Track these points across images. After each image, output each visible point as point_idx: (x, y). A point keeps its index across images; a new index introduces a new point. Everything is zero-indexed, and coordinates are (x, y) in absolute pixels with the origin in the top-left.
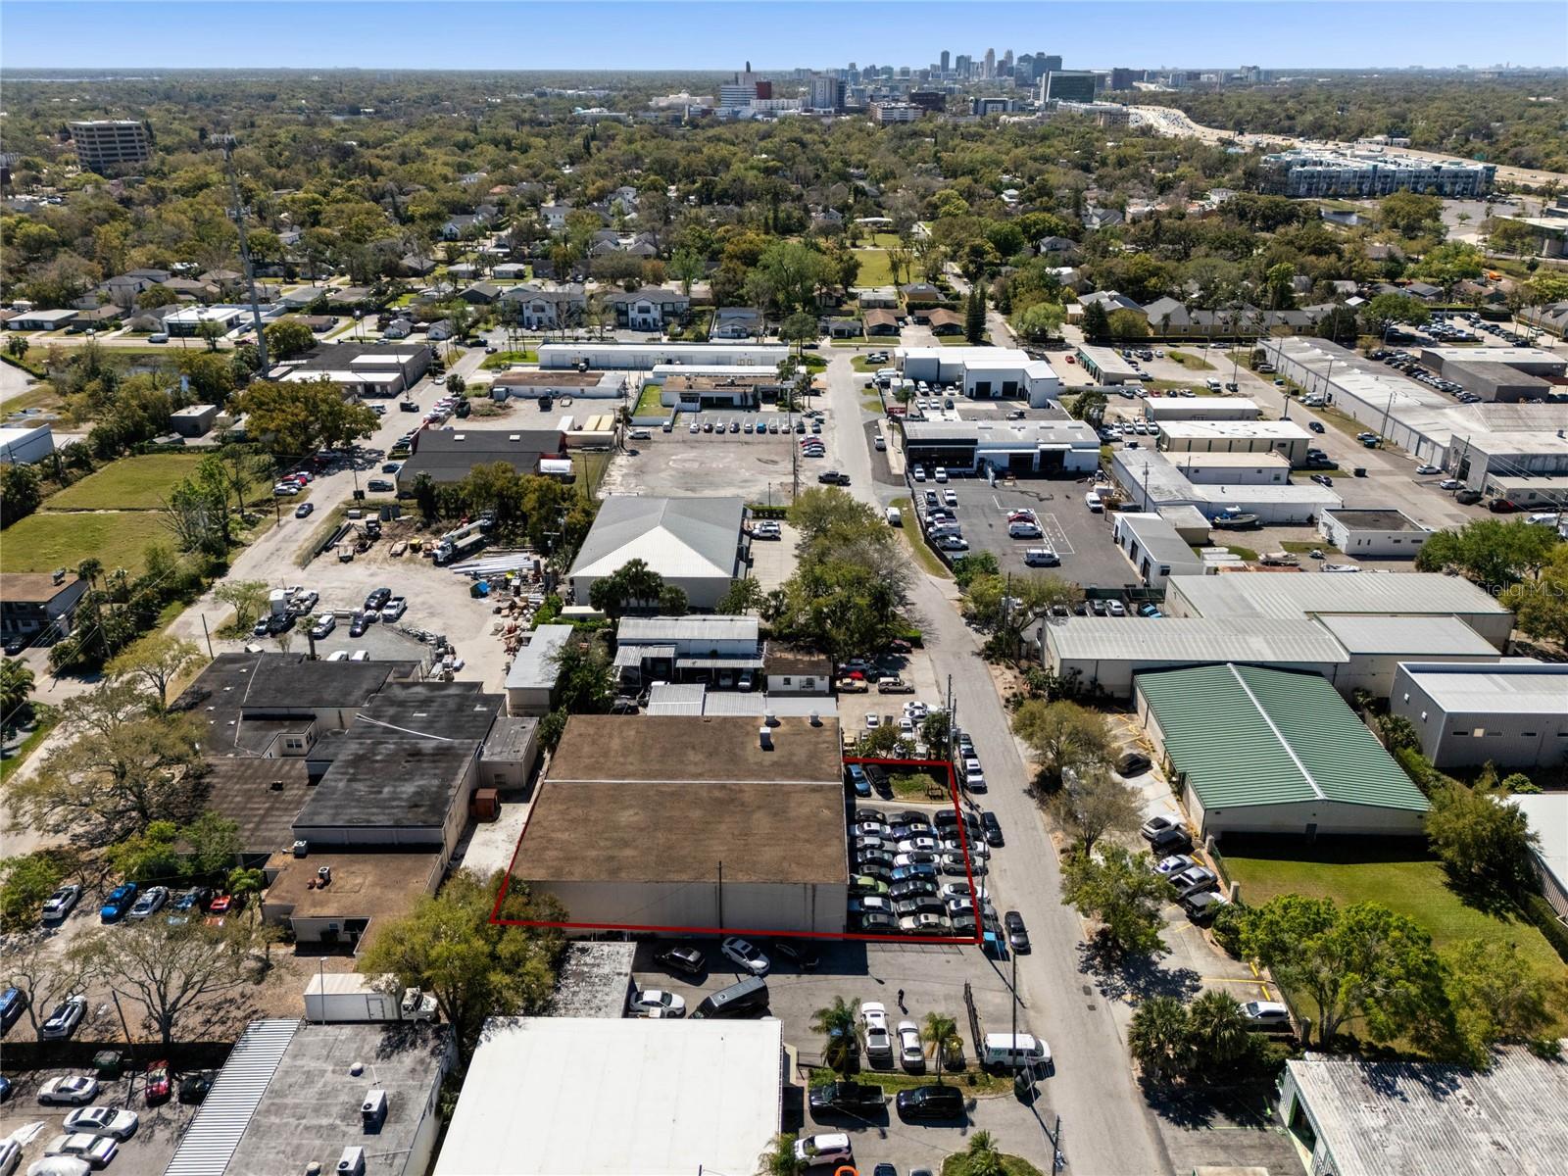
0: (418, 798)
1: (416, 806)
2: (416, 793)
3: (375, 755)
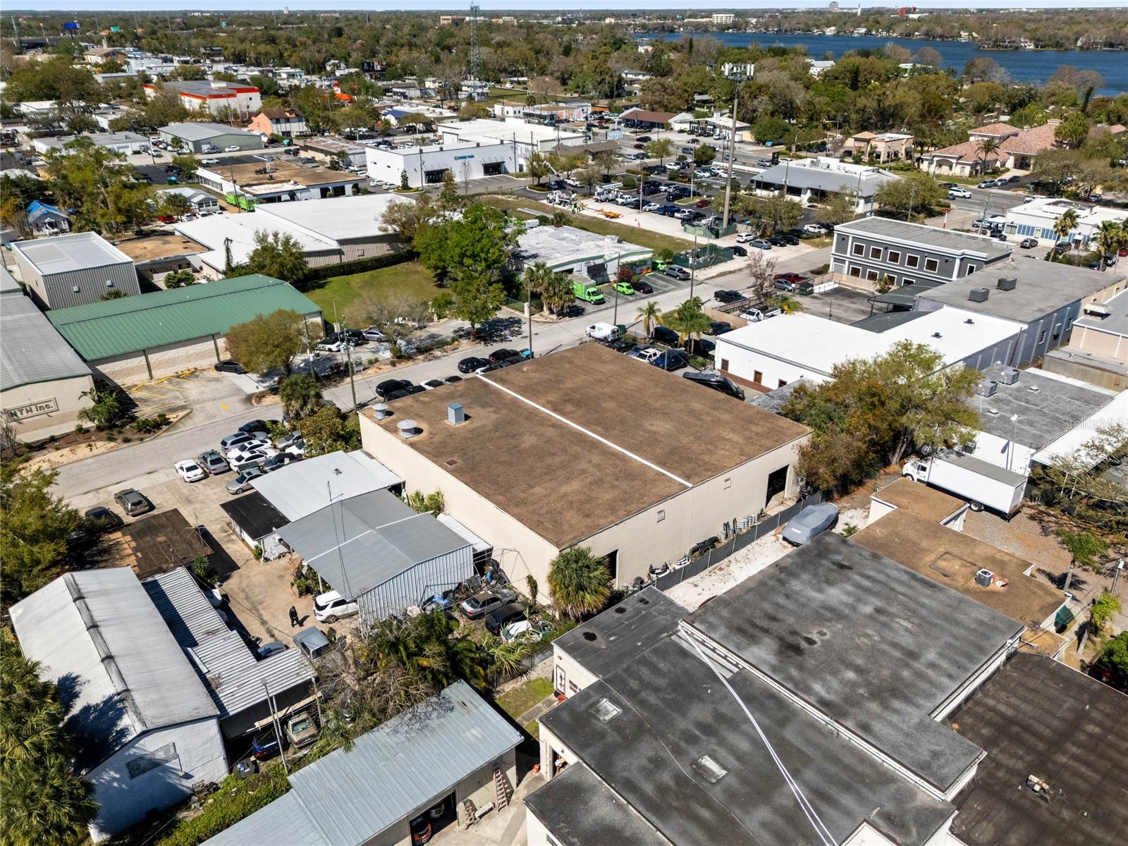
0: (834, 576)
1: (842, 567)
2: (830, 583)
3: (853, 685)
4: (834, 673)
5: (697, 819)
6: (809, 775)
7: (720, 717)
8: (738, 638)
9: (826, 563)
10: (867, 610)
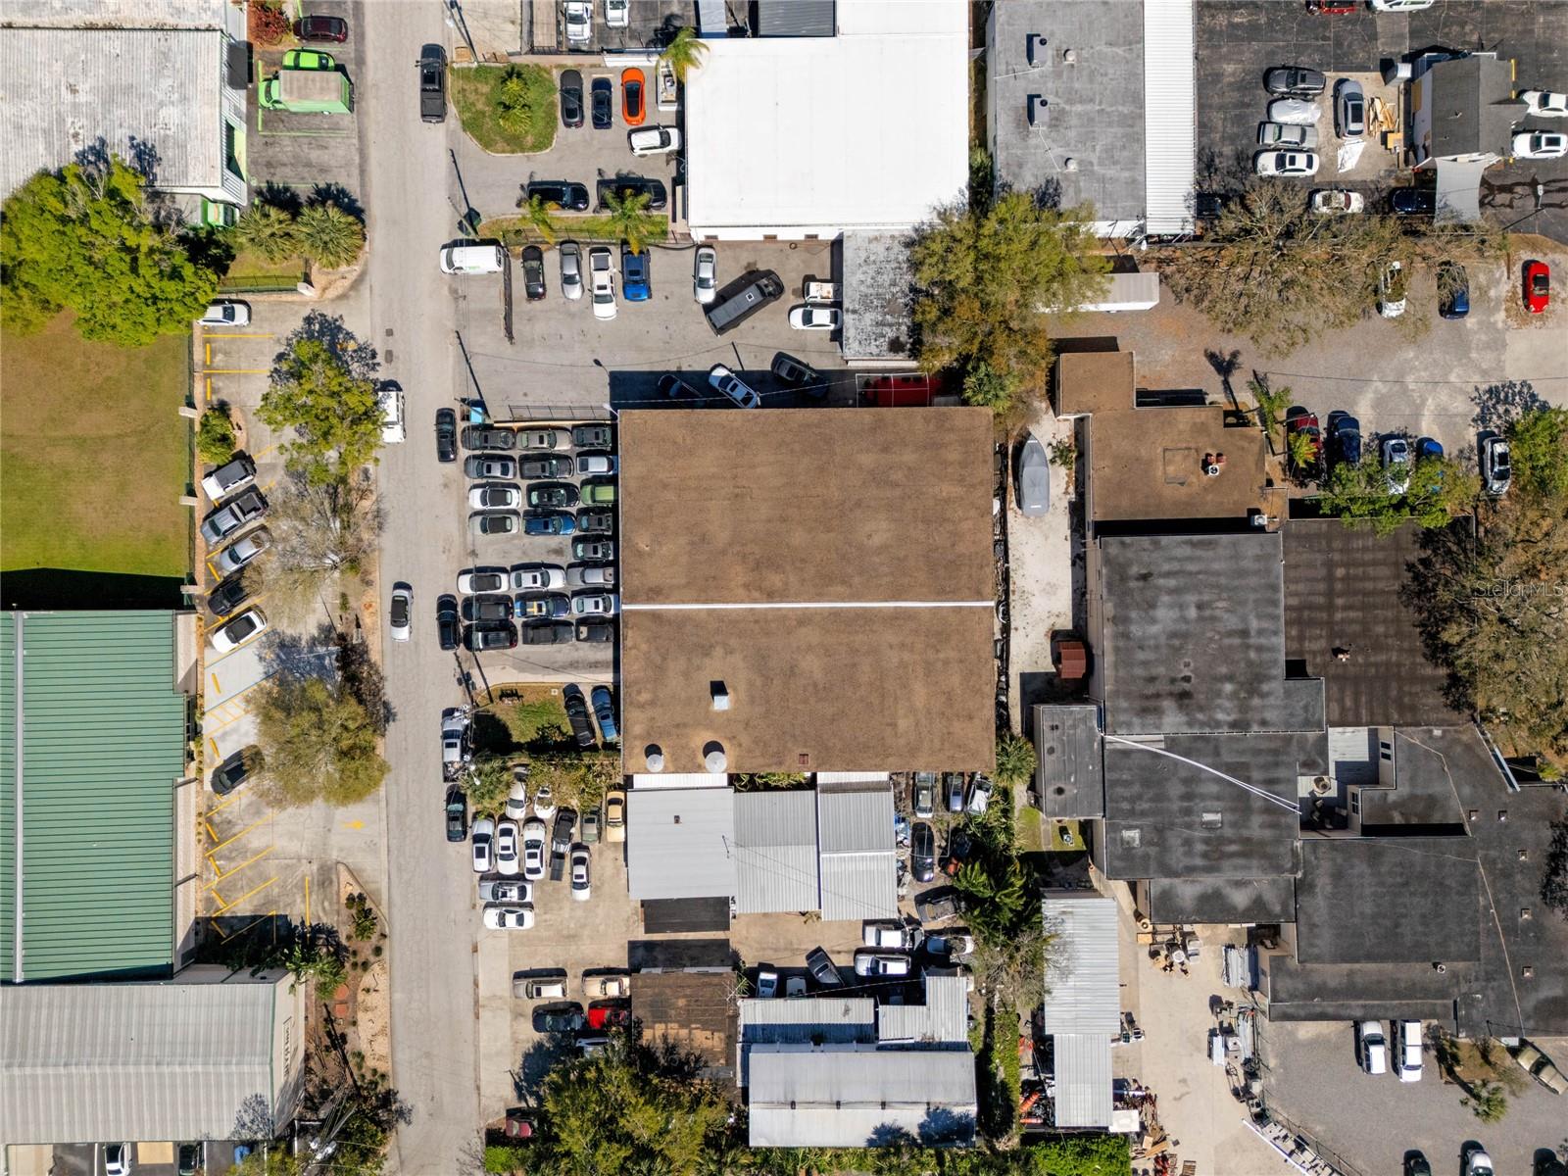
0: (1148, 595)
1: (1144, 578)
2: (1152, 605)
3: (1235, 694)
4: (1219, 694)
5: (1232, 855)
6: (1256, 775)
7: (1187, 781)
8: (1150, 719)
9: (1133, 584)
10: (1192, 613)
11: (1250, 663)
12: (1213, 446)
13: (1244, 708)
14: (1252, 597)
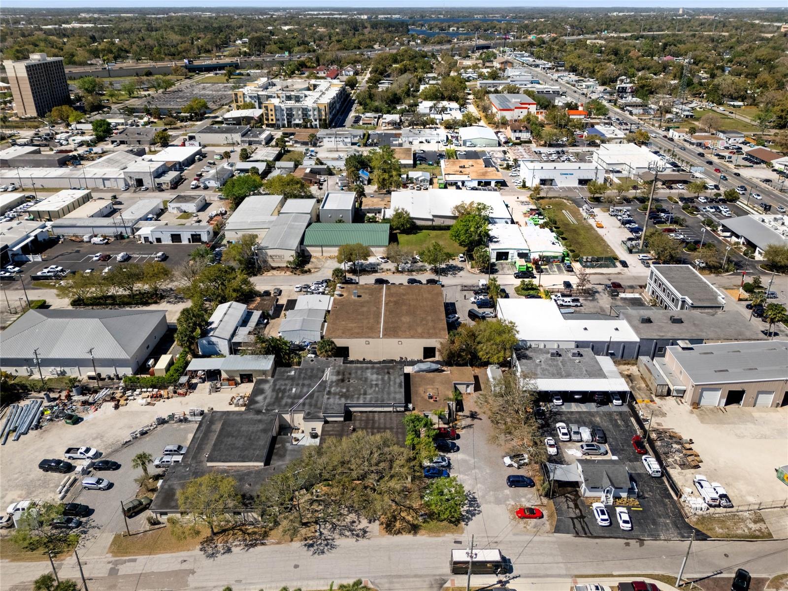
0: (382, 373)
1: (388, 373)
3: (341, 392)
4: (342, 388)
5: (278, 395)
7: (310, 384)
8: (335, 373)
9: (386, 370)
10: (374, 383)
11: (353, 396)
12: (440, 400)
13: (335, 394)
14: (380, 396)
